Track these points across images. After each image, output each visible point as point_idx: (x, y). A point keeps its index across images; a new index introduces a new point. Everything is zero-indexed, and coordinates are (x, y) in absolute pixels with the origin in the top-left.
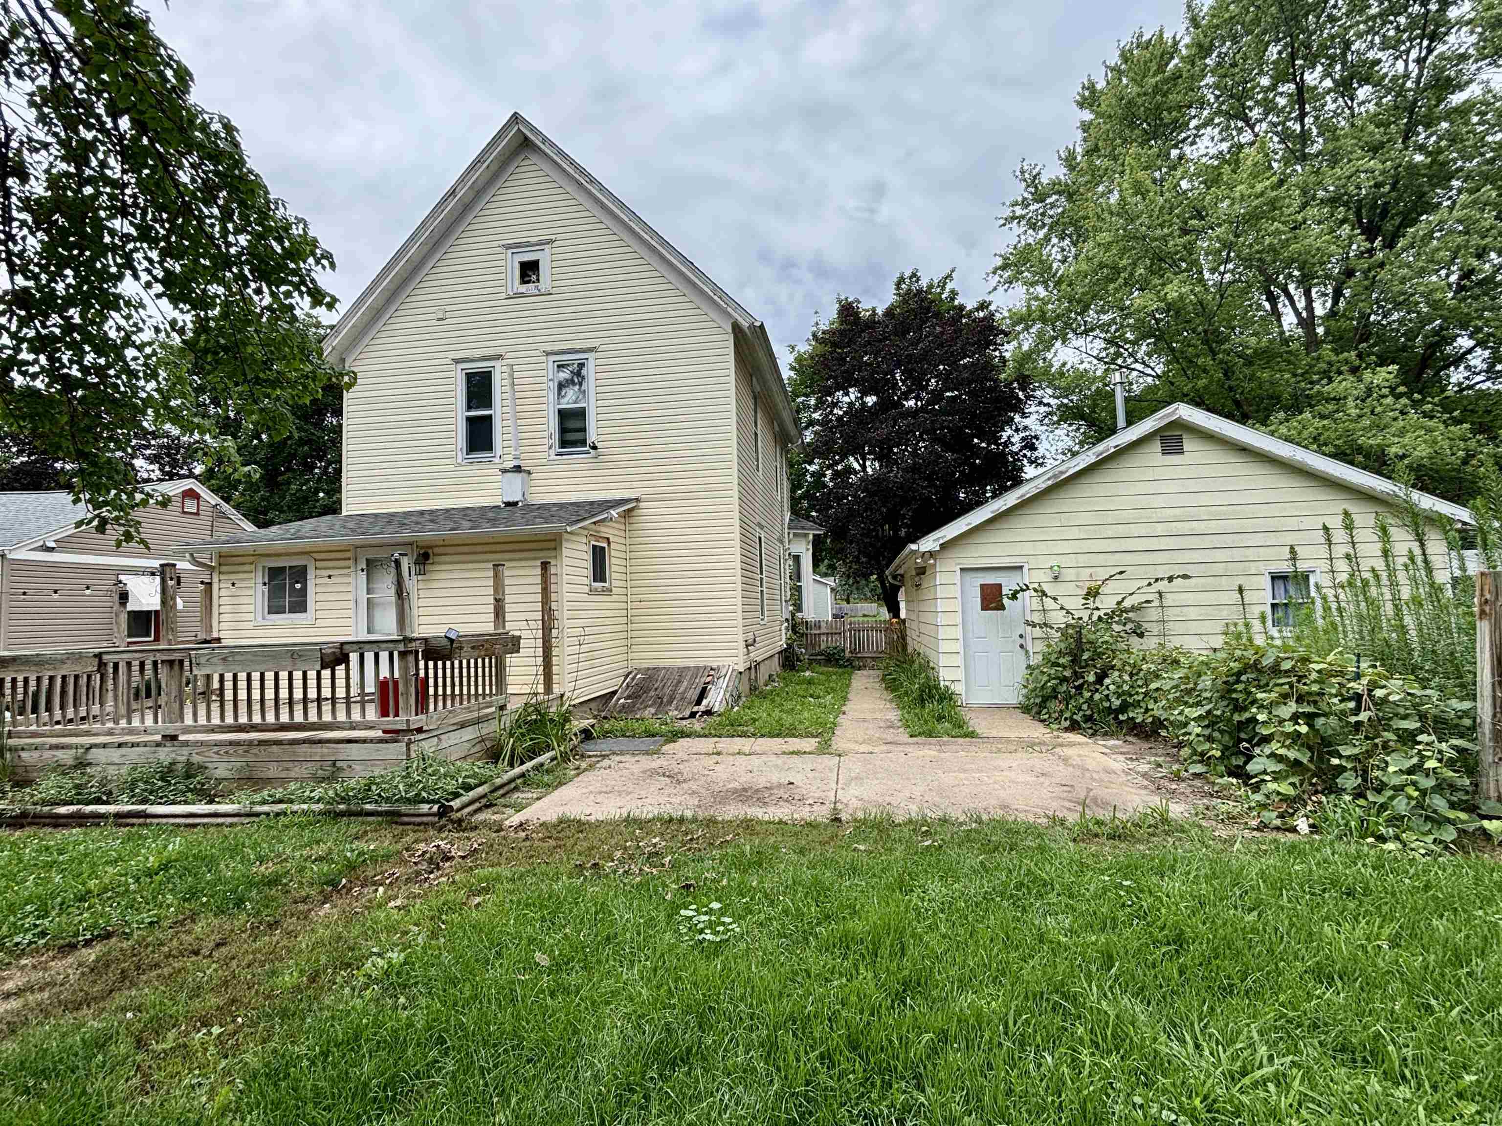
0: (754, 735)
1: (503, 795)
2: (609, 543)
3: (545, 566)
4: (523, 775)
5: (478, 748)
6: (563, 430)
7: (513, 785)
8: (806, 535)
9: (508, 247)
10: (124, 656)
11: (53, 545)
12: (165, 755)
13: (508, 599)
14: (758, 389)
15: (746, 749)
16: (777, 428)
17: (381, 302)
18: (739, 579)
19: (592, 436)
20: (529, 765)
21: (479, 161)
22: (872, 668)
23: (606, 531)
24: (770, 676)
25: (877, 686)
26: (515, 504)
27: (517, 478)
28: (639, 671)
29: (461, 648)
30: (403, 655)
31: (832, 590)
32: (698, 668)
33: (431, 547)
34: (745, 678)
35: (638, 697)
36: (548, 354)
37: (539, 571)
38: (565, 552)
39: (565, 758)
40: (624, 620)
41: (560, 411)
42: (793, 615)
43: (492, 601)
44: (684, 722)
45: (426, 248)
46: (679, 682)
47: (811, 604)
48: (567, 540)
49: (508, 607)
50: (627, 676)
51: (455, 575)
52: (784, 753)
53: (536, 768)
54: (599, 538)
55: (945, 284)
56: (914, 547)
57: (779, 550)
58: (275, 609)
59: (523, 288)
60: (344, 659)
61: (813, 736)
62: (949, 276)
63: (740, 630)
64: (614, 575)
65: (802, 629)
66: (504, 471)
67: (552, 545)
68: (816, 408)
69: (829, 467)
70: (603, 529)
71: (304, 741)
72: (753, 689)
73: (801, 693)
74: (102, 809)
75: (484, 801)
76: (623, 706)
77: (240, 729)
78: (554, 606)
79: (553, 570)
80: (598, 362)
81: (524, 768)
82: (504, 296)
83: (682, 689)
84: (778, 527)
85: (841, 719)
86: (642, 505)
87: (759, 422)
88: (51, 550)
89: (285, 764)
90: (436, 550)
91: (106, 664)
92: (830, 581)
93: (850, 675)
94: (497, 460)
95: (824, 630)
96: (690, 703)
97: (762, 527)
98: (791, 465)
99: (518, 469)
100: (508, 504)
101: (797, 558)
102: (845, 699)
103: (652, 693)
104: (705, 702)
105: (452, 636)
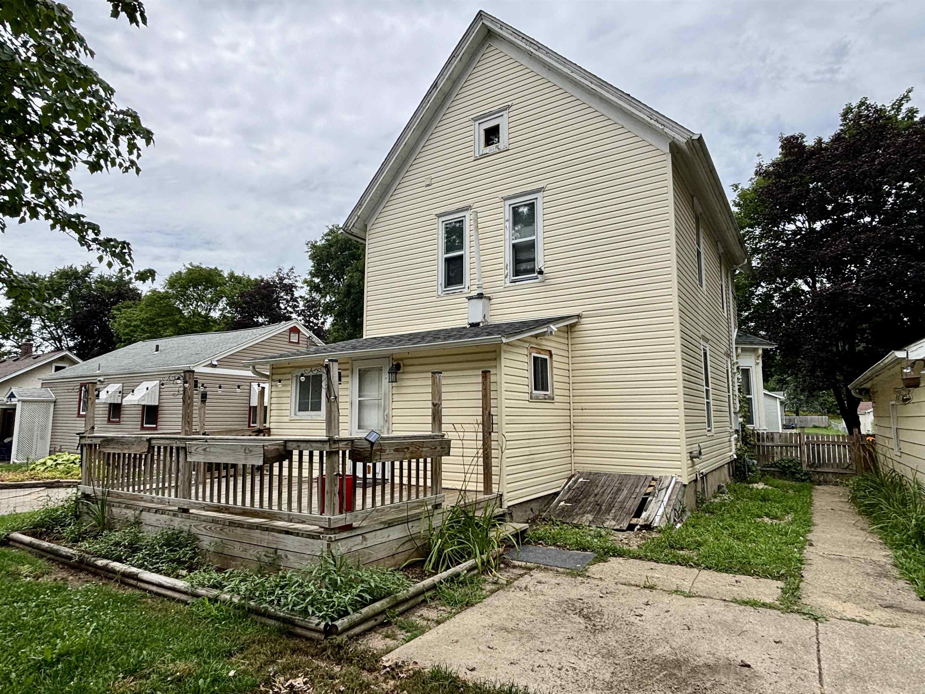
0: (697, 565)
1: (401, 614)
2: (551, 355)
3: (485, 374)
4: (434, 587)
5: (408, 546)
6: (517, 261)
7: (421, 598)
8: (755, 350)
9: (475, 119)
10: (162, 442)
11: (215, 363)
12: (178, 523)
13: (444, 404)
14: (700, 210)
15: (686, 586)
16: (721, 251)
17: (389, 179)
18: (680, 390)
19: (540, 264)
20: (444, 575)
21: (453, 56)
22: (836, 484)
23: (547, 344)
24: (719, 487)
25: (847, 507)
26: (477, 324)
27: (479, 303)
28: (581, 474)
29: (381, 451)
30: (329, 454)
31: (782, 403)
32: (639, 477)
33: (402, 359)
34: (690, 491)
35: (577, 501)
36: (506, 199)
37: (480, 379)
38: (504, 362)
39: (486, 568)
40: (567, 426)
41: (514, 246)
42: (743, 426)
43: (430, 405)
44: (621, 535)
45: (418, 133)
46: (619, 490)
47: (763, 418)
48: (505, 351)
49: (444, 412)
50: (570, 479)
51: (418, 383)
52: (735, 601)
53: (451, 579)
54: (540, 351)
55: (901, 105)
56: (900, 354)
57: (726, 364)
58: (303, 407)
59: (488, 150)
60: (289, 455)
61: (773, 578)
62: (906, 97)
63: (683, 441)
64: (556, 385)
65: (753, 440)
66: (470, 298)
67: (492, 355)
68: (761, 237)
69: (776, 290)
70: (544, 342)
71: (258, 527)
72: (700, 501)
73: (755, 511)
74: (118, 566)
75: (380, 619)
76: (563, 508)
77: (219, 509)
78: (493, 411)
79: (493, 378)
80: (546, 200)
81: (436, 578)
82: (473, 158)
83: (621, 497)
84: (725, 341)
85: (808, 552)
86: (583, 321)
87: (702, 240)
88: (214, 366)
89: (244, 546)
90: (406, 362)
91: (154, 447)
92: (781, 396)
93: (810, 489)
94: (466, 290)
95: (777, 441)
96: (628, 514)
97: (707, 340)
98: (737, 288)
99: (480, 296)
100: (472, 325)
101: (746, 372)
102: (808, 524)
103: (591, 499)
104: (644, 515)
105: (372, 439)
